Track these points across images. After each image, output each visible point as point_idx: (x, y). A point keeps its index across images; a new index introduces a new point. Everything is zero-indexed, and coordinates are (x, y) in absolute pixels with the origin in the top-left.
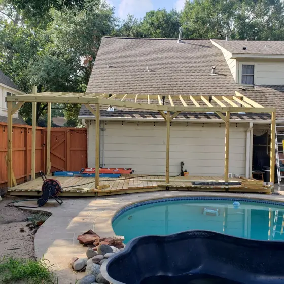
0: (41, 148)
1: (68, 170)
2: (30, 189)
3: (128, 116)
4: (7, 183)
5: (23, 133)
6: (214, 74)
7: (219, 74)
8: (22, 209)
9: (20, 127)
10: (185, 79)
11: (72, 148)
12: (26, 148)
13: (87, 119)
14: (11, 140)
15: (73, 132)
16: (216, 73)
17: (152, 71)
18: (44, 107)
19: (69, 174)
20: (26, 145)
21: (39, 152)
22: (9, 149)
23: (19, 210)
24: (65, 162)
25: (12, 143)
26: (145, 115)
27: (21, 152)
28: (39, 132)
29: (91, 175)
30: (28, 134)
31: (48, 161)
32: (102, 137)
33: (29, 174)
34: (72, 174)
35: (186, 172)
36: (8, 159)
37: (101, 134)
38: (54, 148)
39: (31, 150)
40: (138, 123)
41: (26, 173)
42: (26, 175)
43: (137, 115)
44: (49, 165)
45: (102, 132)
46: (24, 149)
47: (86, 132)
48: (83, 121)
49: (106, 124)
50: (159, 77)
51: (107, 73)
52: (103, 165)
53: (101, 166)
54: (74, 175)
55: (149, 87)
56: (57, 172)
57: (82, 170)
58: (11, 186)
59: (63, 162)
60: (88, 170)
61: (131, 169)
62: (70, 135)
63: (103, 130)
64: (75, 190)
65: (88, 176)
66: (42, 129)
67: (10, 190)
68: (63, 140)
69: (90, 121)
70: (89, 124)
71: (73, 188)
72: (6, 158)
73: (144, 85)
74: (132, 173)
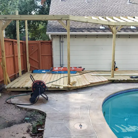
0: (23, 54)
1: (41, 69)
2: (21, 86)
3: (79, 32)
4: (3, 81)
5: (11, 45)
6: (130, 4)
7: (132, 3)
8: (18, 107)
9: (9, 41)
10: (111, 7)
11: (43, 55)
12: (14, 55)
13: (52, 34)
14: (4, 51)
16: (130, 3)
17: (89, 2)
19: (43, 71)
20: (13, 53)
22: (3, 57)
23: (16, 108)
24: (39, 63)
25: (4, 53)
26: (91, 31)
27: (11, 58)
28: (21, 44)
29: (57, 72)
30: (15, 45)
31: (28, 63)
32: (61, 47)
33: (17, 72)
34: (45, 71)
35: (117, 68)
36: (3, 65)
38: (31, 54)
40: (86, 36)
41: (15, 72)
42: (15, 74)
43: (86, 30)
44: (29, 66)
45: (61, 43)
46: (13, 56)
47: (51, 43)
48: (50, 36)
49: (65, 38)
50: (94, 6)
51: (61, 5)
52: (63, 65)
53: (61, 66)
54: (46, 72)
55: (89, 12)
56: (35, 70)
57: (51, 69)
58: (7, 84)
59: (38, 63)
60: (55, 69)
61: (81, 67)
62: (41, 46)
63: (62, 42)
64: (55, 86)
65: (56, 73)
66: (23, 42)
67: (7, 88)
68: (36, 49)
69: (54, 36)
70: (53, 38)
71: (52, 85)
72: (2, 64)
73: (86, 11)
74: (84, 70)
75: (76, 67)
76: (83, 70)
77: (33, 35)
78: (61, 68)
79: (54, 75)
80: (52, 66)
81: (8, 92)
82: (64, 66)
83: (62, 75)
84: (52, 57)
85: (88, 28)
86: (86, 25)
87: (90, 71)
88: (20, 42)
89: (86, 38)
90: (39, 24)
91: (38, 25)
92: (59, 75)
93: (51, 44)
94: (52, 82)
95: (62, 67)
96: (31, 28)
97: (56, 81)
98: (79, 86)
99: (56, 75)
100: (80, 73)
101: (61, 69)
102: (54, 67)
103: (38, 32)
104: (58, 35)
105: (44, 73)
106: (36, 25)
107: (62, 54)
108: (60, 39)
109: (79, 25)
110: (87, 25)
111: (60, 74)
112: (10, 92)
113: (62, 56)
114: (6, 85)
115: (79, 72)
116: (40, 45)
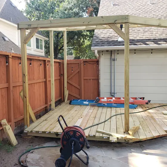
0: (59, 78)
1: (83, 99)
2: (48, 131)
5: (43, 65)
9: (39, 60)
11: (85, 78)
13: (99, 49)
15: (86, 63)
17: (153, 4)
18: (61, 48)
19: (85, 103)
21: (58, 81)
24: (80, 90)
25: (27, 77)
26: (159, 42)
27: (41, 84)
28: (57, 64)
29: (106, 104)
30: (47, 66)
31: (66, 89)
32: (112, 67)
33: (49, 103)
34: (87, 103)
36: (24, 96)
37: (112, 64)
38: (70, 77)
39: (50, 81)
40: (152, 51)
43: (151, 42)
44: (66, 93)
45: (113, 62)
46: (44, 80)
47: (97, 62)
48: (96, 52)
49: (118, 54)
50: (162, 8)
51: (113, 10)
52: (114, 93)
53: (112, 94)
54: (89, 104)
55: (155, 17)
56: (74, 100)
57: (97, 100)
58: (28, 124)
59: (78, 90)
60: (102, 100)
61: (144, 98)
62: (84, 65)
63: (114, 60)
64: (101, 135)
65: (103, 106)
66: (60, 61)
67: (27, 132)
68: (77, 71)
69: (102, 52)
70: (101, 55)
71: (97, 132)
72: (22, 94)
73: (150, 15)
74: (149, 103)
75: (136, 98)
76: (147, 103)
77: (77, 53)
78: (112, 98)
79: (100, 109)
80: (99, 95)
81: (29, 137)
82: (116, 96)
83: (114, 111)
84: (99, 82)
85: (155, 38)
86: (150, 35)
87: (159, 104)
88: (54, 61)
89: (152, 53)
90: (85, 40)
91: (84, 42)
92: (109, 109)
93: (98, 64)
94: (98, 124)
95: (113, 96)
96: (76, 46)
97: (105, 122)
98: (147, 138)
99: (105, 110)
100: (142, 108)
101: (112, 100)
102: (101, 96)
103: (83, 49)
104: (107, 51)
105: (87, 105)
106: (81, 41)
107: (113, 78)
108: (111, 56)
109: (139, 35)
110: (153, 34)
111: (111, 107)
112: (31, 138)
113: (113, 81)
114: (27, 126)
115: (141, 105)
116: (82, 65)
